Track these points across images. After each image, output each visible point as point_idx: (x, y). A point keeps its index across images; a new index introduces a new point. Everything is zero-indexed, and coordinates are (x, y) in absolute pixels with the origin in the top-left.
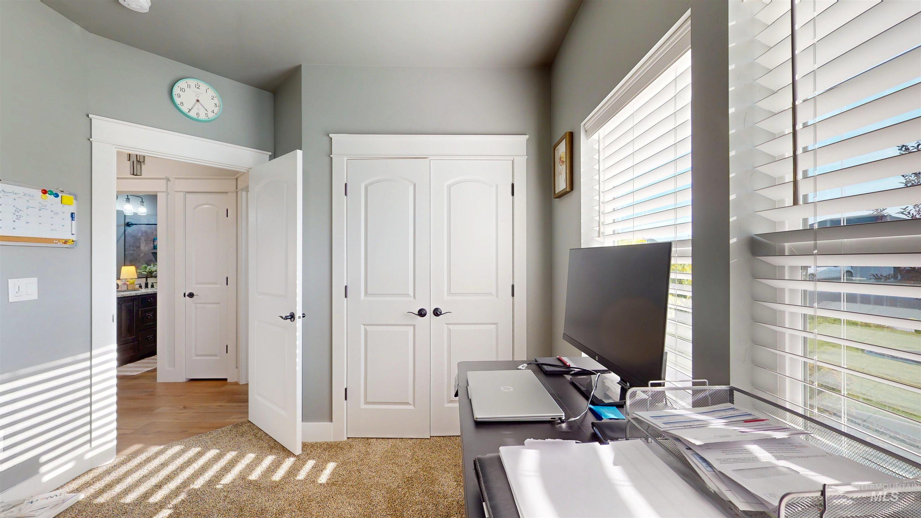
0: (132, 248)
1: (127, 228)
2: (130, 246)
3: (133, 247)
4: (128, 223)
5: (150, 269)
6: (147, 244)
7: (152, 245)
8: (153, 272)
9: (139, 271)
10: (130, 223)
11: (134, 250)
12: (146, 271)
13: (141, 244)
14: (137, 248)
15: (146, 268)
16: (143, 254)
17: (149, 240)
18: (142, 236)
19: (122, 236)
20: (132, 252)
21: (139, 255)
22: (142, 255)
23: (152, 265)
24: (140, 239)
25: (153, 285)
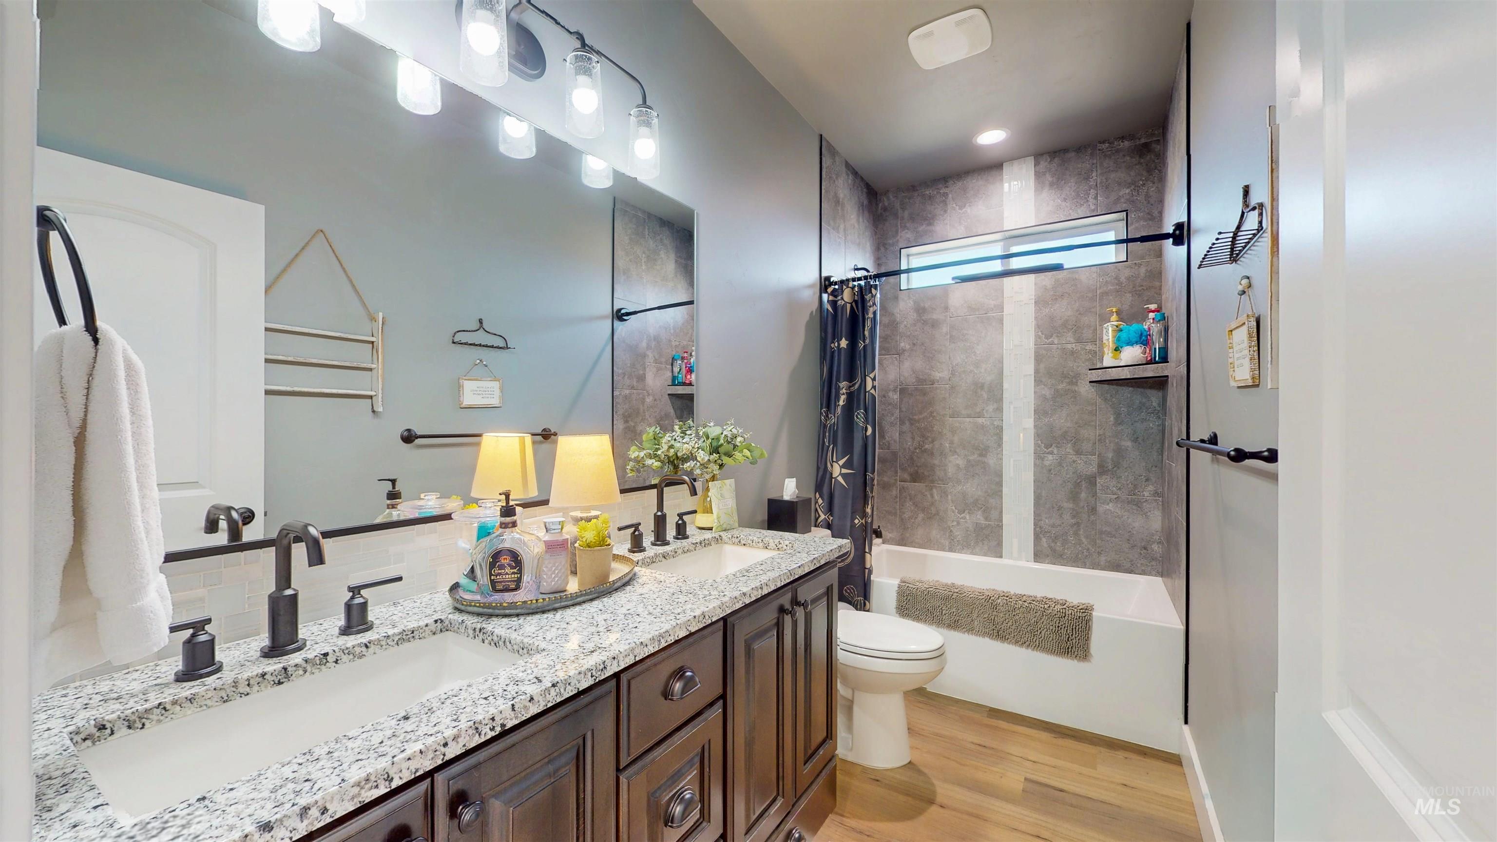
0: (627, 382)
1: (617, 323)
2: (624, 374)
3: (631, 376)
4: (619, 310)
5: (671, 447)
6: (659, 369)
7: (669, 374)
8: (685, 460)
9: (636, 454)
10: (623, 311)
11: (633, 388)
12: (659, 452)
13: (647, 369)
14: (638, 382)
15: (656, 439)
16: (651, 398)
17: (663, 360)
18: (649, 347)
19: (606, 345)
20: (627, 392)
21: (643, 401)
22: (649, 400)
23: (676, 428)
24: (644, 356)
25: (684, 523)
